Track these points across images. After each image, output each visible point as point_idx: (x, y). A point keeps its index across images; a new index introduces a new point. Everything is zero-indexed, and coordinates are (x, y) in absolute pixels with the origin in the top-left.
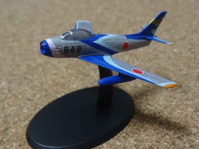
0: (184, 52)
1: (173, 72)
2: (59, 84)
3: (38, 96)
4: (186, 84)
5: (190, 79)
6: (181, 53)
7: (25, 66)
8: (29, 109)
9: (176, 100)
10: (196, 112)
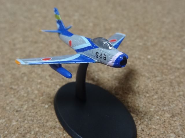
0: (156, 58)
1: (149, 78)
2: (44, 94)
3: (25, 107)
4: (161, 90)
5: (164, 85)
6: (155, 60)
7: (10, 76)
8: (17, 121)
9: (154, 107)
10: (173, 118)
